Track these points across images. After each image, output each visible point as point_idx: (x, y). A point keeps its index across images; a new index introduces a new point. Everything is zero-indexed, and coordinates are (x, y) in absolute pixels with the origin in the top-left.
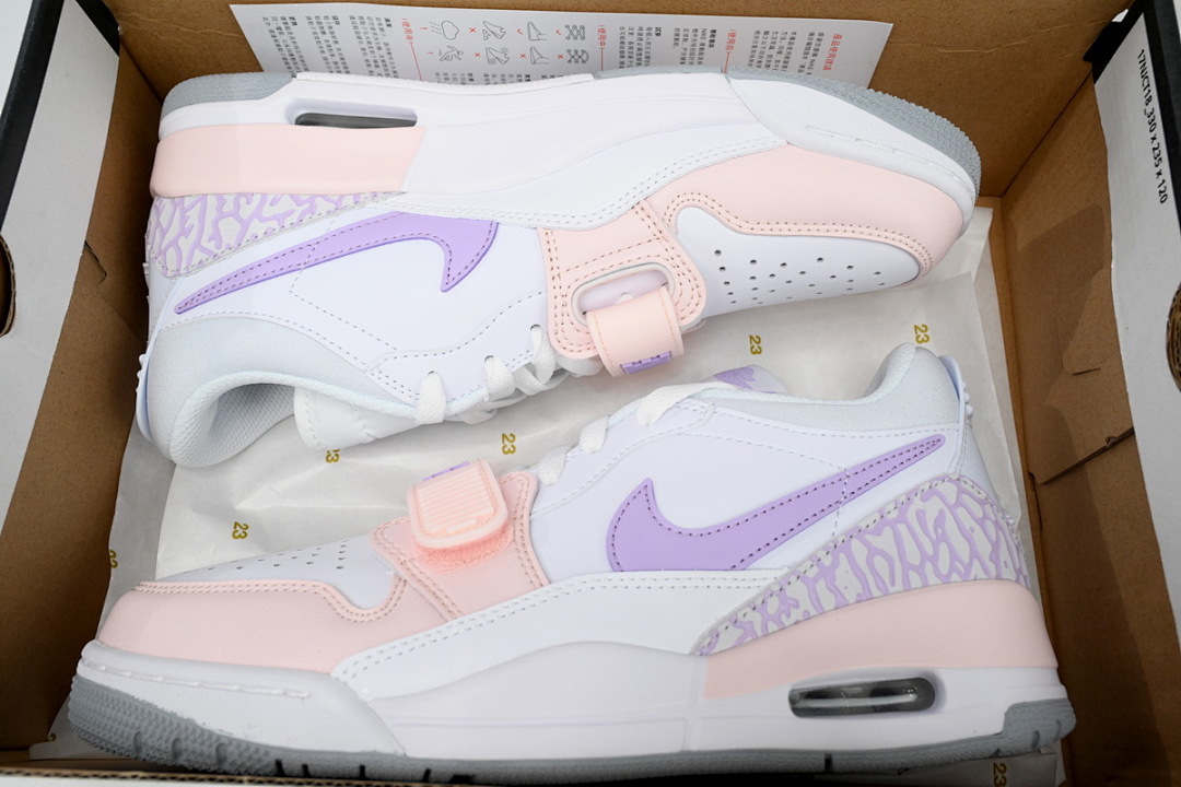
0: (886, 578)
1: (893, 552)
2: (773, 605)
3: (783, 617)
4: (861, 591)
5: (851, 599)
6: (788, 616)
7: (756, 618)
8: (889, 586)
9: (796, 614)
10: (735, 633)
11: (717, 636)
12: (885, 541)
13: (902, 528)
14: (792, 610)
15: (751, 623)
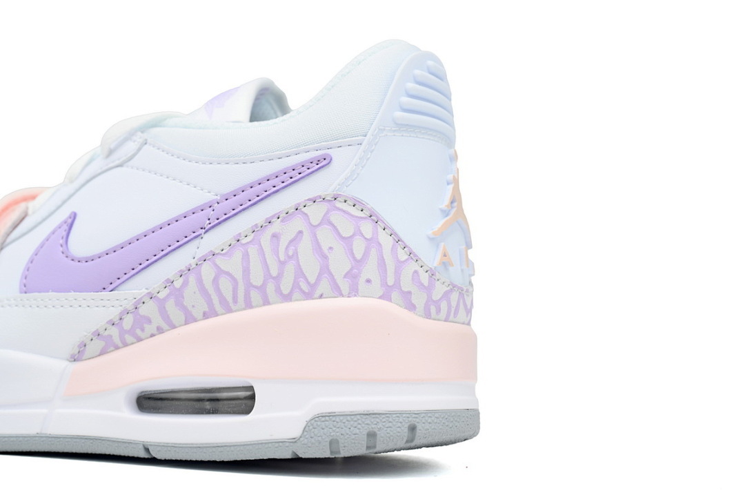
0: (229, 298)
1: (239, 275)
2: (128, 321)
3: (138, 332)
4: (207, 310)
5: (199, 315)
6: (143, 330)
7: (114, 332)
8: (231, 305)
9: (150, 329)
10: (98, 344)
11: (85, 346)
12: (233, 265)
13: (253, 251)
14: (145, 325)
15: (110, 336)
